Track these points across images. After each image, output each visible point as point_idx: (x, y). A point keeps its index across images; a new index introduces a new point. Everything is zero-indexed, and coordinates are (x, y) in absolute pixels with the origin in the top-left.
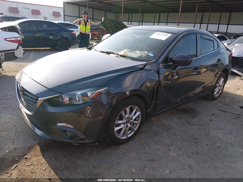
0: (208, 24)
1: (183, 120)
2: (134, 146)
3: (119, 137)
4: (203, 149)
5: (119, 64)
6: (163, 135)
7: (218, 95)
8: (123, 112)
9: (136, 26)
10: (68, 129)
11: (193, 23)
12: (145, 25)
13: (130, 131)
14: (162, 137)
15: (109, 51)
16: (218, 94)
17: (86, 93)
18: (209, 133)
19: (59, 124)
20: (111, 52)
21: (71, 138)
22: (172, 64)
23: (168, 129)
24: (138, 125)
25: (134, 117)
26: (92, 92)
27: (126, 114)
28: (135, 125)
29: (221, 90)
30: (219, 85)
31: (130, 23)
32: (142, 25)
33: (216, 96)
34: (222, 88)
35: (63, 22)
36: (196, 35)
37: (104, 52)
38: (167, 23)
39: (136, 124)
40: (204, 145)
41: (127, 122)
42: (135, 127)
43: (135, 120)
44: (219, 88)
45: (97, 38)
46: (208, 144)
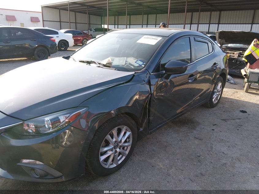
0: (198, 24)
1: (181, 133)
2: (127, 175)
3: (107, 167)
4: (208, 169)
5: (101, 76)
6: (160, 155)
7: (217, 101)
8: (108, 137)
9: (123, 29)
10: (36, 167)
11: (183, 24)
12: (133, 28)
13: (121, 156)
14: (159, 158)
15: (89, 60)
16: (217, 99)
17: (58, 118)
18: (212, 148)
19: (25, 161)
20: (92, 62)
21: (42, 177)
22: (164, 72)
23: (166, 147)
24: (129, 148)
25: (123, 139)
26: (66, 116)
27: (112, 138)
28: (125, 148)
29: (220, 96)
30: (217, 91)
31: (116, 26)
32: (130, 28)
33: (215, 103)
34: (220, 93)
35: (42, 28)
36: (189, 38)
37: (83, 62)
38: (156, 24)
39: (127, 147)
40: (208, 164)
41: (115, 147)
42: (126, 150)
43: (125, 142)
44: (217, 93)
45: (81, 44)
46: (212, 161)
